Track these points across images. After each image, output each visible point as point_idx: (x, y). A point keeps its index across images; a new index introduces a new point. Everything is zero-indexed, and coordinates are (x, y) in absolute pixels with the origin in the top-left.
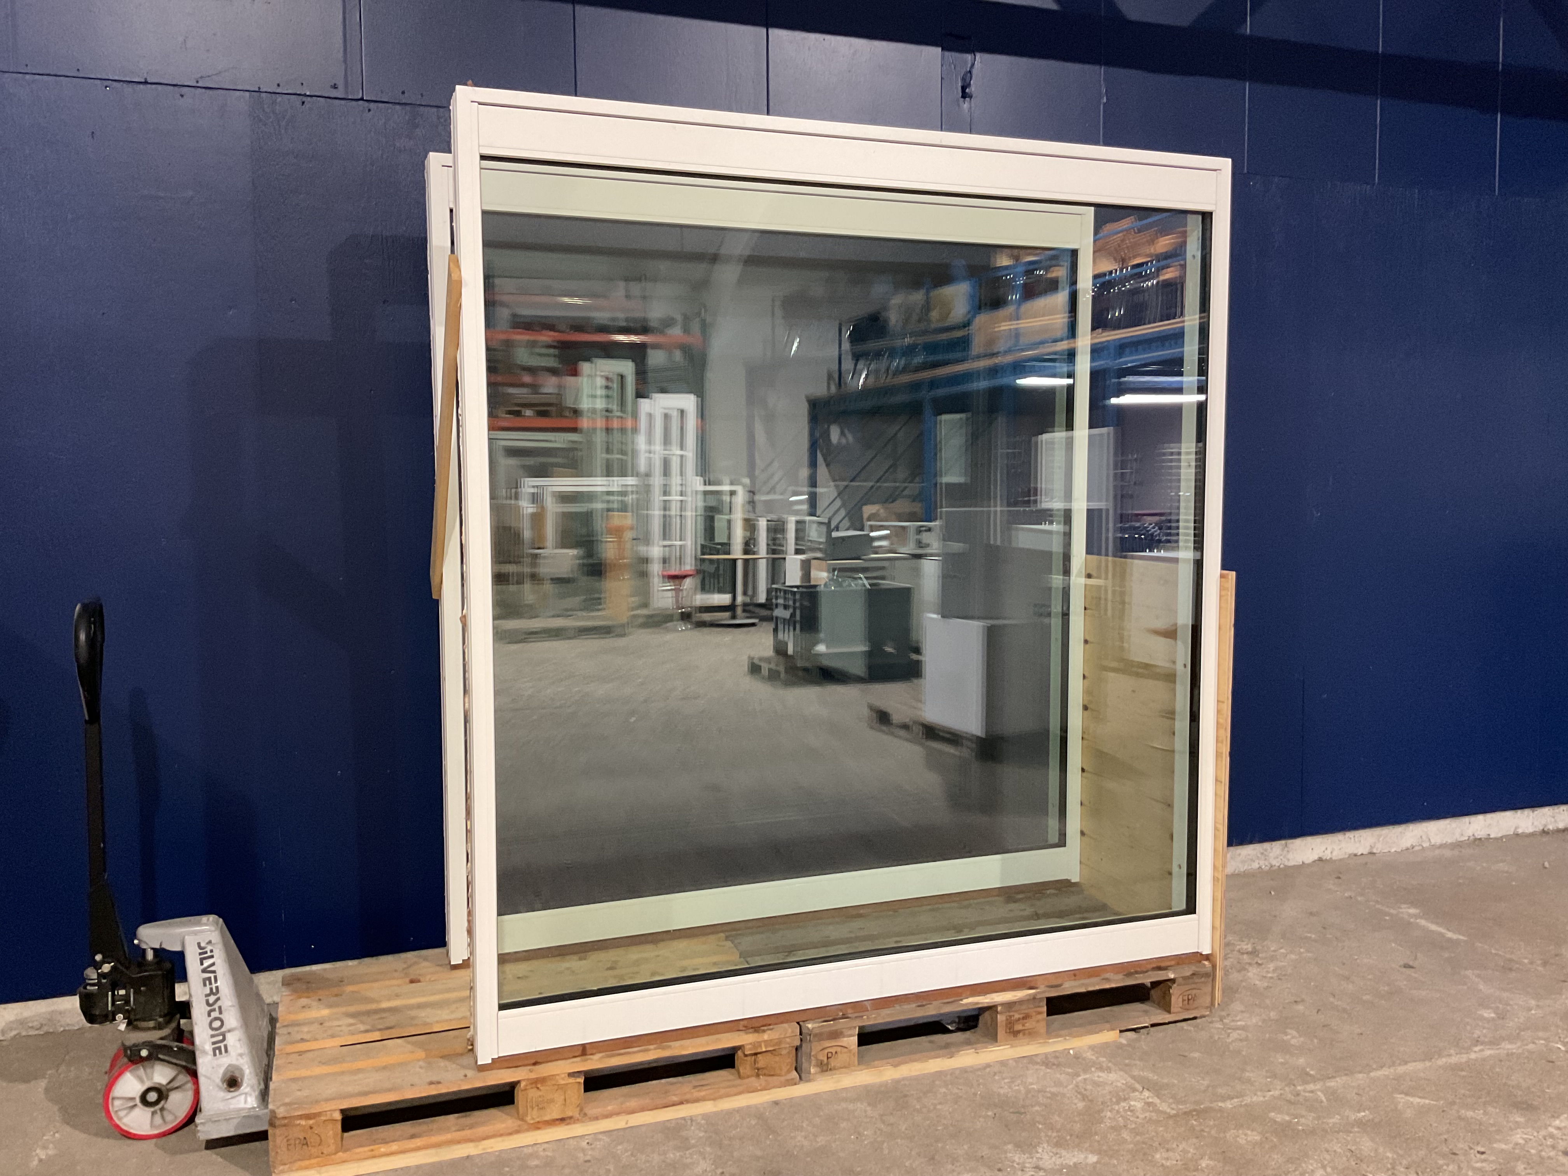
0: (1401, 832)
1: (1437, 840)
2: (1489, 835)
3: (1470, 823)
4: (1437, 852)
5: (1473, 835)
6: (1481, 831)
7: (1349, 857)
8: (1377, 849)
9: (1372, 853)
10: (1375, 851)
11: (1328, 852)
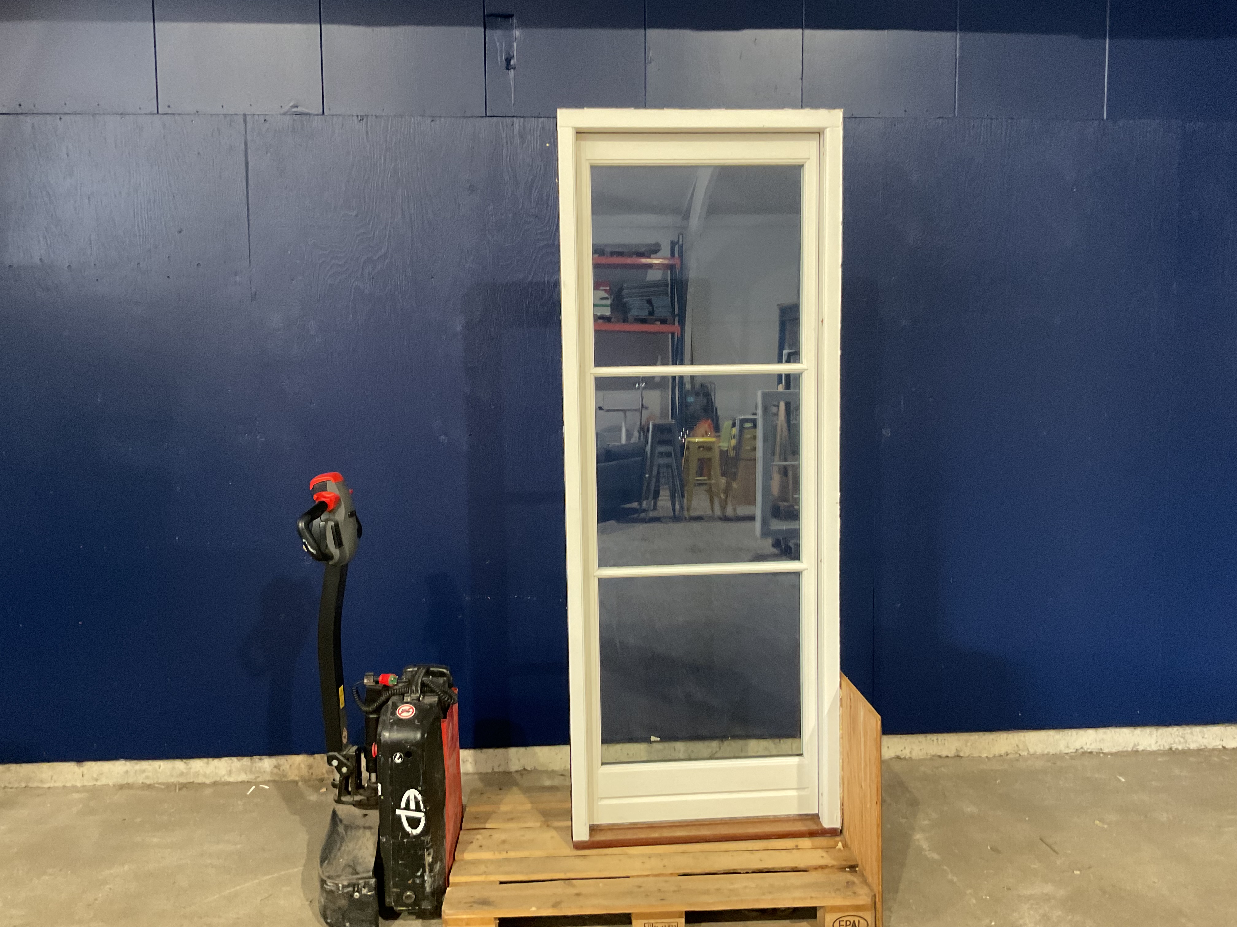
0: (993, 739)
1: (1038, 749)
2: (1101, 749)
3: (1077, 736)
6: (1091, 744)
7: (930, 758)
8: (964, 753)
9: (957, 756)
10: (962, 754)
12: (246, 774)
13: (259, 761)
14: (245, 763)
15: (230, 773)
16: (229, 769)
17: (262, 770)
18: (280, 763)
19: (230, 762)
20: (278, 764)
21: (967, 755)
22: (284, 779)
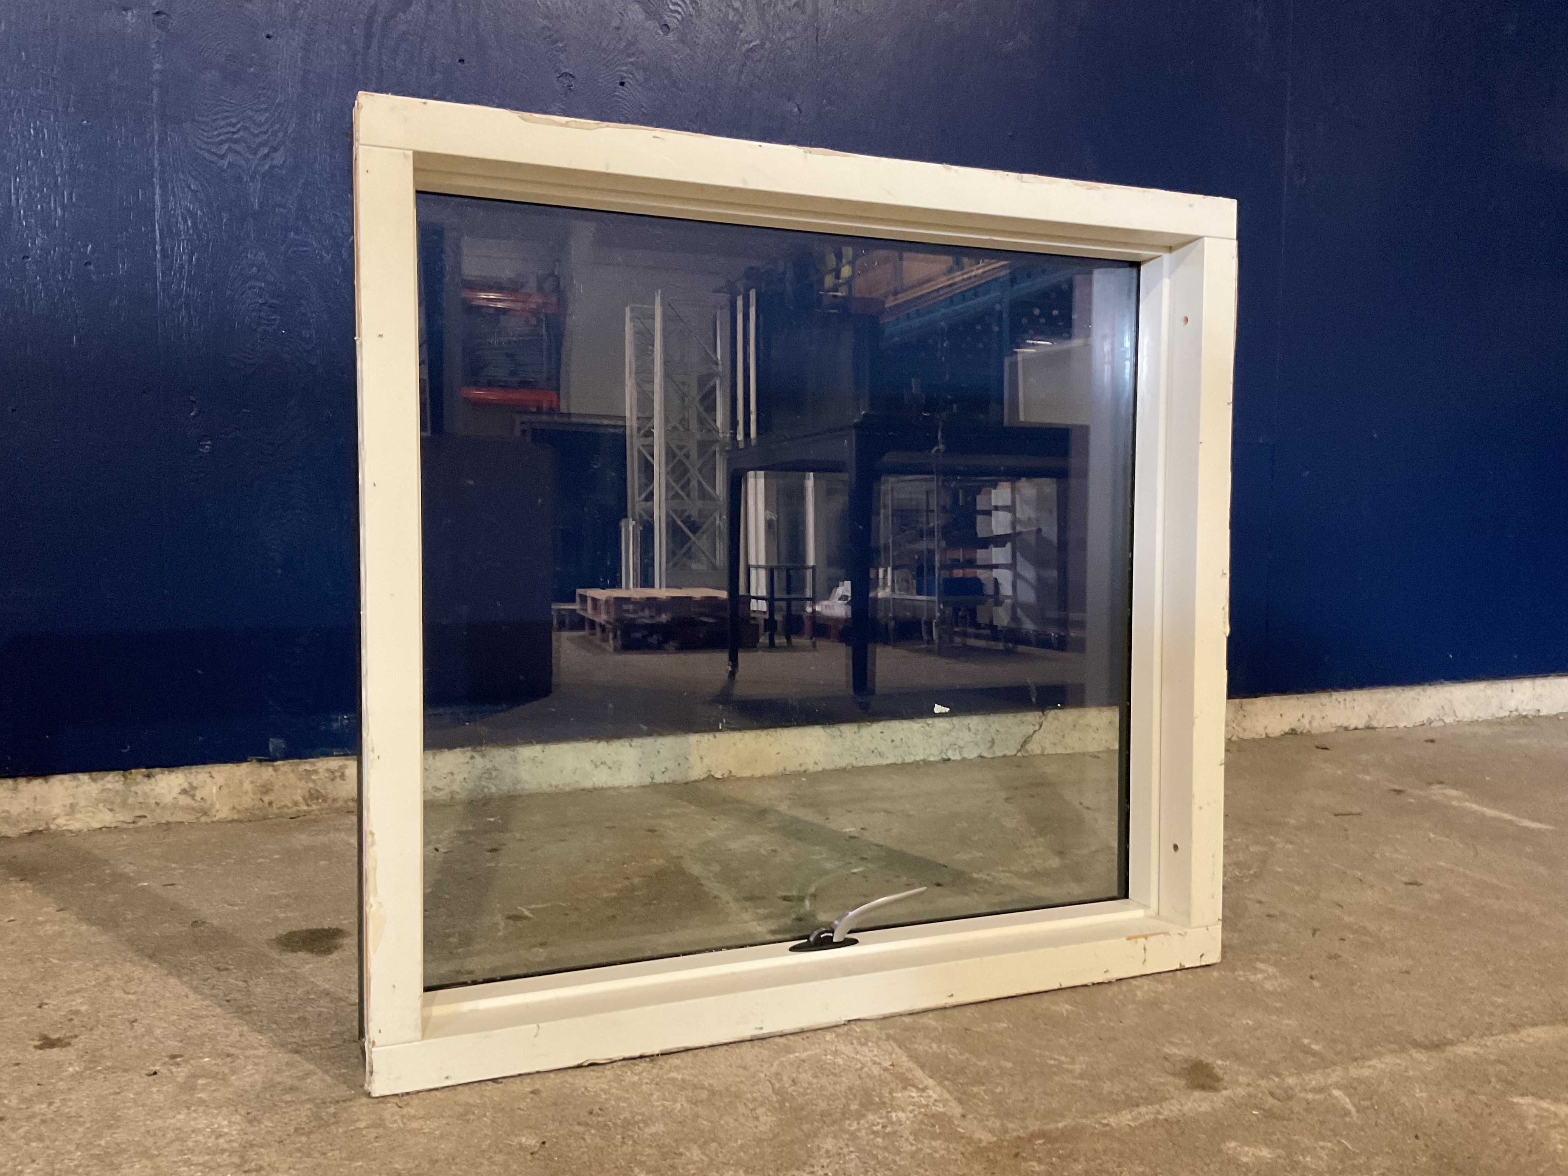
0: (1413, 699)
1: (1466, 713)
2: (1539, 711)
3: (1512, 691)
4: (1467, 728)
5: (1517, 710)
6: (1527, 704)
7: (1336, 731)
8: (1378, 721)
9: (1369, 728)
10: (1375, 724)
11: (1306, 721)
12: (111, 810)
13: (146, 779)
14: (109, 786)
15: (73, 808)
16: (70, 800)
17: (152, 801)
18: (195, 784)
19: (75, 783)
20: (190, 784)
21: (1382, 723)
22: (203, 819)
